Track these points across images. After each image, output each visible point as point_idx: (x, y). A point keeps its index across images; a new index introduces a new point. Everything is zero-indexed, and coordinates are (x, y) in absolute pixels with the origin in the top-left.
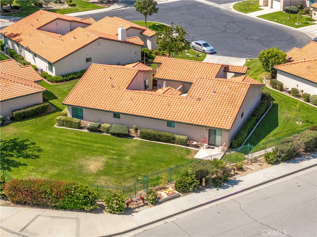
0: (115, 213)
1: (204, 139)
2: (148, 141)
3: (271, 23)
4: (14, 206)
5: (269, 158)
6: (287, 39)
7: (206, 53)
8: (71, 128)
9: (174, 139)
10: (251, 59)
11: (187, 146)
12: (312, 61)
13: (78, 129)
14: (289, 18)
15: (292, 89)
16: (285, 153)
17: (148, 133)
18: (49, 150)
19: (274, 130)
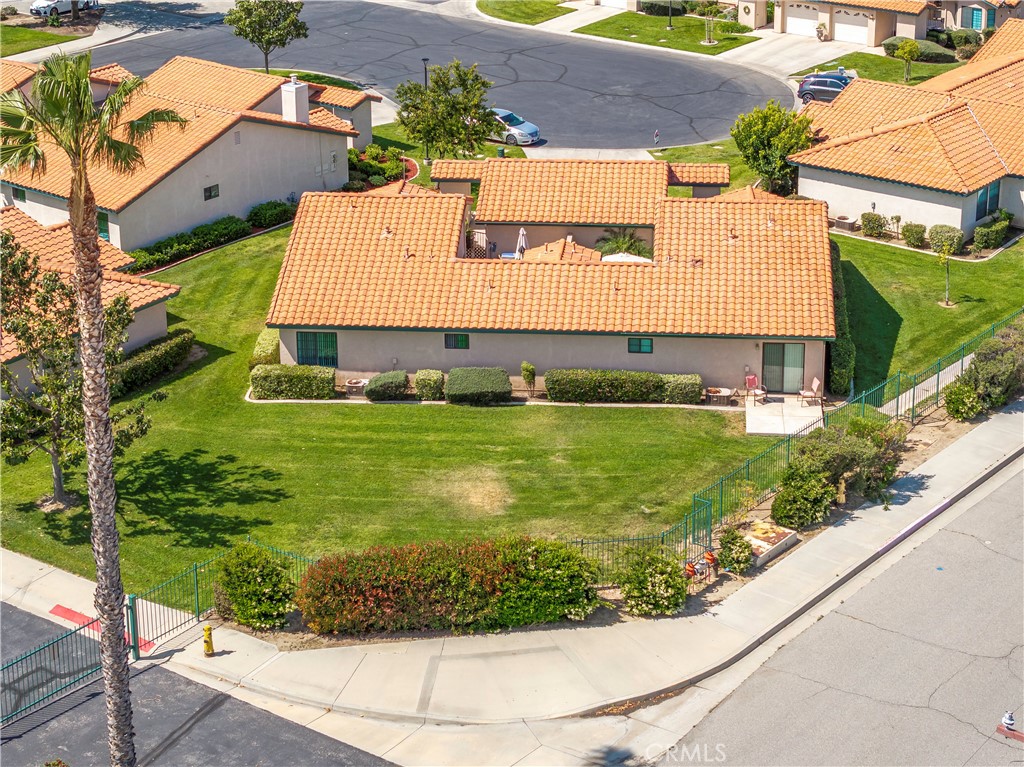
0: (663, 615)
1: (751, 377)
2: (574, 404)
3: (627, 46)
4: (333, 646)
5: (964, 404)
6: (715, 87)
7: (517, 145)
8: (307, 398)
9: (660, 387)
10: (665, 150)
11: (704, 405)
12: (895, 133)
13: (330, 398)
14: (668, 28)
15: (863, 216)
16: (1000, 384)
17: (578, 380)
18: (297, 470)
19: (901, 332)
